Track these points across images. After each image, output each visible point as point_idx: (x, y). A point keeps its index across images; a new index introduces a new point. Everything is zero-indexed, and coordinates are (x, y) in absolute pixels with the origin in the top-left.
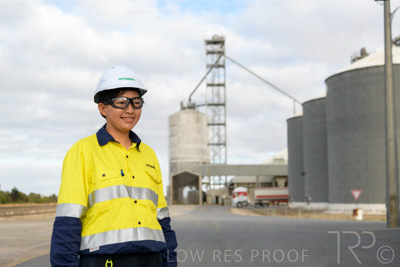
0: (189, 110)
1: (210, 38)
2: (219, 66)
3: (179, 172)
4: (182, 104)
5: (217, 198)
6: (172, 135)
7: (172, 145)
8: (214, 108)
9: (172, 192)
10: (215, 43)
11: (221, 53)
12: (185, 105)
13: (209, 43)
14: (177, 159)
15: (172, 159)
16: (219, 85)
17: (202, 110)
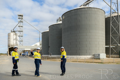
0: (13, 32)
1: (19, 15)
2: (21, 22)
3: (11, 47)
4: (11, 31)
5: (20, 54)
6: (9, 38)
7: (9, 41)
8: (20, 32)
9: (9, 52)
10: (20, 16)
11: (22, 18)
12: (12, 31)
13: (19, 16)
14: (10, 44)
15: (9, 44)
16: (21, 26)
17: (17, 32)
